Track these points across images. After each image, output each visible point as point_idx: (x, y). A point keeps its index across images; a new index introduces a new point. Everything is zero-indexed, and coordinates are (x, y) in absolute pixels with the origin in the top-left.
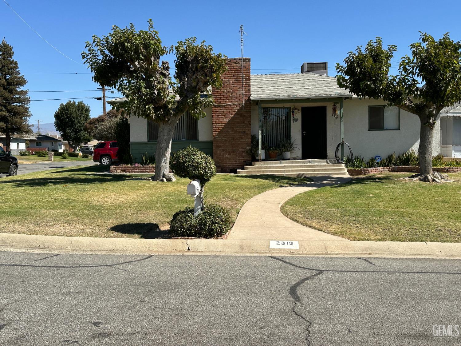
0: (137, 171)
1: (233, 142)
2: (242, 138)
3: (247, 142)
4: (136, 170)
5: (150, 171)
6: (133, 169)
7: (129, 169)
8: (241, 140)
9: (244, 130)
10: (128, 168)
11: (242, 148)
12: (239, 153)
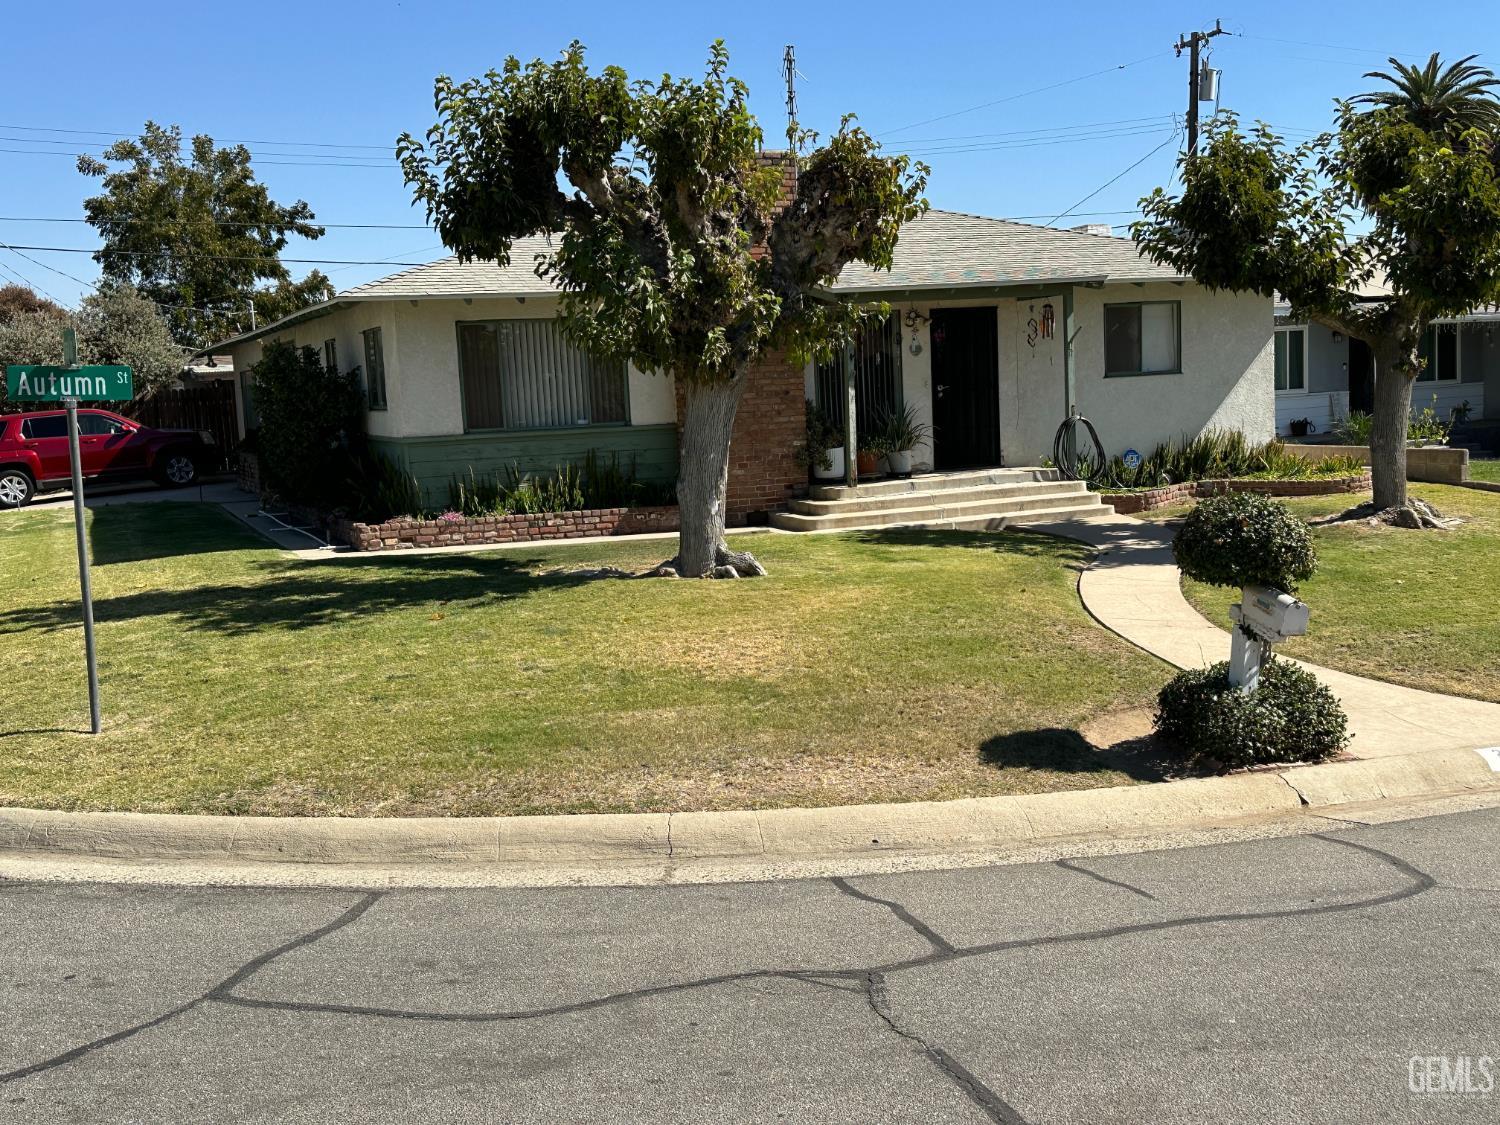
0: (455, 537)
1: (755, 427)
2: (779, 413)
3: (794, 425)
4: (451, 533)
5: (499, 536)
6: (441, 533)
7: (429, 531)
8: (776, 420)
9: (784, 387)
10: (423, 531)
11: (781, 444)
12: (770, 463)
